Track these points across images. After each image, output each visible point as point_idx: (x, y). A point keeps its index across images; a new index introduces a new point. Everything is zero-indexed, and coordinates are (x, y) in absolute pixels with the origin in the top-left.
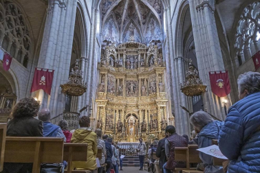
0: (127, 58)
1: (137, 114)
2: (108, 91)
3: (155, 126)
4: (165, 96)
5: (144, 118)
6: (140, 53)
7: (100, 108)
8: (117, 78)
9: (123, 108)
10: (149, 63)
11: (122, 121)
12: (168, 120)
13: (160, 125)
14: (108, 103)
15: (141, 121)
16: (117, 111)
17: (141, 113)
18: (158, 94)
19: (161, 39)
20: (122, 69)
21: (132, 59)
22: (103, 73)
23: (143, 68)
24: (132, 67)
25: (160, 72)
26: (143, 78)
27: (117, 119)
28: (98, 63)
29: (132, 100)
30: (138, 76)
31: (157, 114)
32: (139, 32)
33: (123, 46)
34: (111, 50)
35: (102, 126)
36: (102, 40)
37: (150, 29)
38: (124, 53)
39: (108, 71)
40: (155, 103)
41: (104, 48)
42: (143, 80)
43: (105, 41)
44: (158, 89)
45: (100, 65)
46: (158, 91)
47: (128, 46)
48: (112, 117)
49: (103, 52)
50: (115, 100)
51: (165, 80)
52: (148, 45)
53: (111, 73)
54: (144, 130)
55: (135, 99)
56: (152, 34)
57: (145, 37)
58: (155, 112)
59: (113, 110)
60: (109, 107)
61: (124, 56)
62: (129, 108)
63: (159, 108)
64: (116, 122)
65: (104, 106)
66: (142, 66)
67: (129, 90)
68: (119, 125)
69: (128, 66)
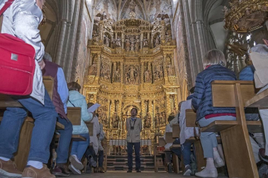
1: (138, 106)
2: (101, 75)
3: (163, 120)
4: (176, 81)
6: (142, 32)
8: (114, 61)
9: (120, 98)
10: (154, 43)
11: (119, 115)
14: (100, 90)
15: (144, 115)
16: (113, 102)
17: (144, 105)
18: (166, 79)
19: (169, 14)
20: (120, 51)
21: (132, 39)
22: (95, 52)
23: (147, 49)
24: (132, 49)
25: (169, 53)
26: (146, 60)
27: (113, 112)
28: (89, 40)
29: (132, 88)
30: (139, 59)
31: (165, 105)
32: (141, 9)
33: (121, 23)
34: (107, 26)
36: (95, 14)
37: (155, 5)
38: (123, 31)
39: (102, 50)
40: (163, 91)
41: (97, 24)
42: (146, 64)
43: (99, 15)
44: (166, 73)
45: (90, 43)
47: (128, 23)
48: (105, 109)
49: (96, 29)
50: (110, 88)
51: (175, 61)
52: (153, 23)
53: (106, 54)
54: (147, 126)
55: (137, 86)
56: (158, 10)
57: (149, 15)
58: (163, 102)
59: (107, 100)
60: (102, 96)
61: (123, 35)
62: (128, 98)
63: (168, 97)
64: (111, 116)
65: (95, 93)
66: (146, 46)
67: (129, 75)
68: (114, 120)
69: (128, 48)
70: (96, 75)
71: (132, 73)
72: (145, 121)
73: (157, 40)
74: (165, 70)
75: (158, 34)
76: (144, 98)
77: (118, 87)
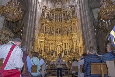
0: (56, 16)
1: (61, 46)
2: (46, 33)
3: (72, 52)
4: (77, 35)
5: (65, 48)
6: (62, 13)
7: (41, 42)
8: (51, 26)
9: (54, 42)
10: (68, 18)
11: (54, 49)
12: (79, 48)
13: (75, 51)
14: (45, 39)
15: (64, 49)
16: (51, 44)
17: (64, 45)
18: (73, 34)
19: (74, 5)
21: (58, 16)
22: (43, 23)
23: (65, 21)
24: (59, 21)
25: (74, 22)
27: (51, 48)
28: (40, 18)
29: (59, 38)
30: (62, 25)
31: (73, 45)
32: (62, 3)
33: (54, 10)
34: (48, 11)
35: (42, 52)
36: (42, 6)
37: (68, 1)
38: (54, 13)
39: (46, 22)
40: (72, 39)
41: (43, 10)
42: (65, 27)
43: (44, 7)
44: (73, 31)
45: (41, 19)
46: (73, 32)
47: (56, 9)
48: (48, 47)
49: (43, 12)
50: (49, 38)
51: (77, 26)
52: (67, 9)
53: (48, 24)
54: (65, 54)
55: (61, 37)
56: (69, 3)
57: (65, 5)
58: (72, 44)
59: (48, 44)
60: (46, 42)
61: (54, 15)
62: (57, 42)
63: (74, 42)
64: (50, 50)
65: (43, 41)
66: (64, 20)
67: (57, 32)
68: (52, 52)
69: (57, 20)
70: (43, 33)
71: (59, 31)
72: (64, 52)
73: (69, 17)
74: (73, 30)
75: (69, 14)
76: (64, 42)
77: (53, 38)
